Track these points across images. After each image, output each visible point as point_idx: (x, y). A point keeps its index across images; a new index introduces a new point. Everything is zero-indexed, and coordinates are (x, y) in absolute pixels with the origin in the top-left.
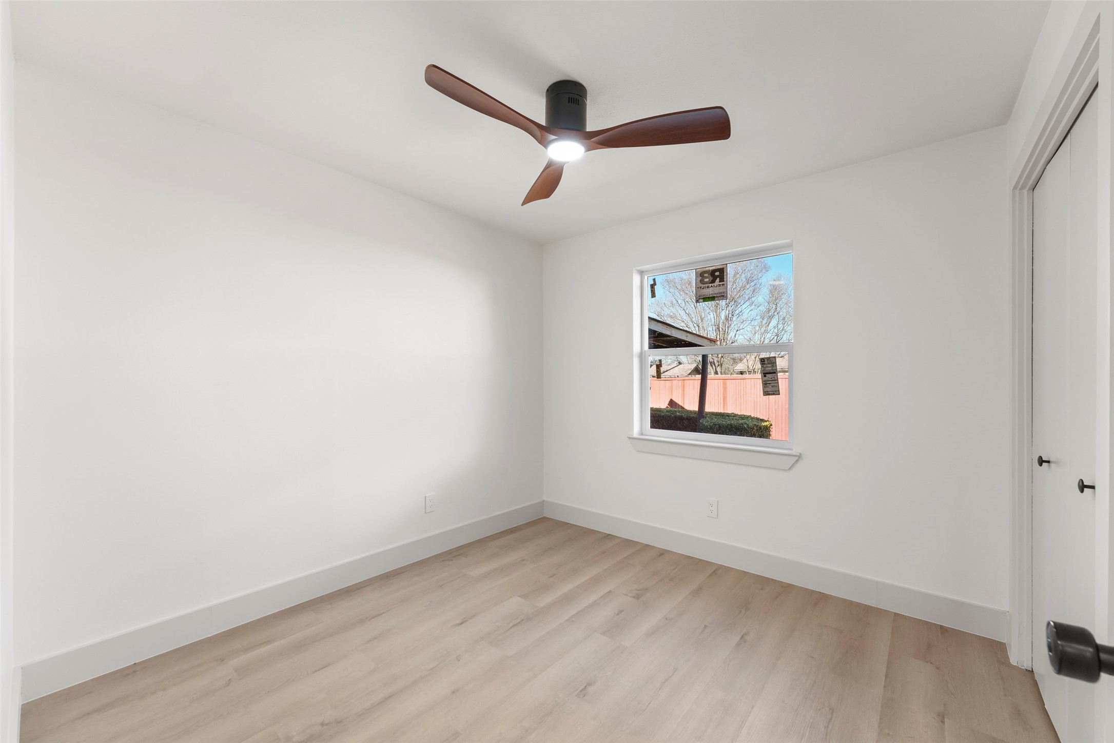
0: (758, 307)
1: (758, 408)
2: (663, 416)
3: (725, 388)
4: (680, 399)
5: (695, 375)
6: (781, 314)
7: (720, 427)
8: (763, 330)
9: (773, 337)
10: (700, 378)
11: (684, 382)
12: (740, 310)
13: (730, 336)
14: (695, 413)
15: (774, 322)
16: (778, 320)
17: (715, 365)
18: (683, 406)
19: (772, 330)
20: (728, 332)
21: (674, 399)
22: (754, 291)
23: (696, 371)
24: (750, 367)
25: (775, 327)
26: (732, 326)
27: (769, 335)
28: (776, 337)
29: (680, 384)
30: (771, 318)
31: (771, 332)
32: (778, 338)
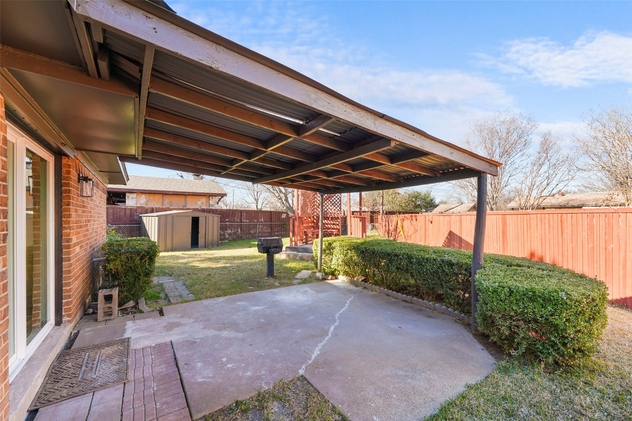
0: (529, 157)
1: (547, 245)
2: (427, 259)
3: (504, 224)
4: (458, 230)
5: (473, 211)
6: (551, 161)
7: (511, 292)
8: (534, 175)
9: (543, 180)
10: (476, 214)
11: (461, 217)
12: (512, 160)
13: (503, 181)
14: (470, 257)
15: (545, 168)
16: (548, 166)
17: (490, 203)
18: (460, 236)
19: (543, 175)
20: (501, 178)
21: (452, 230)
22: (525, 144)
23: (473, 208)
24: (522, 204)
25: (545, 172)
26: (505, 173)
27: (540, 178)
28: (547, 180)
29: (458, 219)
30: (541, 165)
31: (542, 176)
32: (549, 180)
